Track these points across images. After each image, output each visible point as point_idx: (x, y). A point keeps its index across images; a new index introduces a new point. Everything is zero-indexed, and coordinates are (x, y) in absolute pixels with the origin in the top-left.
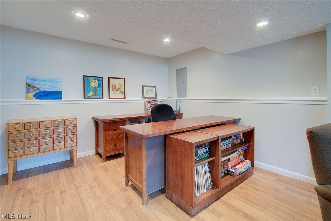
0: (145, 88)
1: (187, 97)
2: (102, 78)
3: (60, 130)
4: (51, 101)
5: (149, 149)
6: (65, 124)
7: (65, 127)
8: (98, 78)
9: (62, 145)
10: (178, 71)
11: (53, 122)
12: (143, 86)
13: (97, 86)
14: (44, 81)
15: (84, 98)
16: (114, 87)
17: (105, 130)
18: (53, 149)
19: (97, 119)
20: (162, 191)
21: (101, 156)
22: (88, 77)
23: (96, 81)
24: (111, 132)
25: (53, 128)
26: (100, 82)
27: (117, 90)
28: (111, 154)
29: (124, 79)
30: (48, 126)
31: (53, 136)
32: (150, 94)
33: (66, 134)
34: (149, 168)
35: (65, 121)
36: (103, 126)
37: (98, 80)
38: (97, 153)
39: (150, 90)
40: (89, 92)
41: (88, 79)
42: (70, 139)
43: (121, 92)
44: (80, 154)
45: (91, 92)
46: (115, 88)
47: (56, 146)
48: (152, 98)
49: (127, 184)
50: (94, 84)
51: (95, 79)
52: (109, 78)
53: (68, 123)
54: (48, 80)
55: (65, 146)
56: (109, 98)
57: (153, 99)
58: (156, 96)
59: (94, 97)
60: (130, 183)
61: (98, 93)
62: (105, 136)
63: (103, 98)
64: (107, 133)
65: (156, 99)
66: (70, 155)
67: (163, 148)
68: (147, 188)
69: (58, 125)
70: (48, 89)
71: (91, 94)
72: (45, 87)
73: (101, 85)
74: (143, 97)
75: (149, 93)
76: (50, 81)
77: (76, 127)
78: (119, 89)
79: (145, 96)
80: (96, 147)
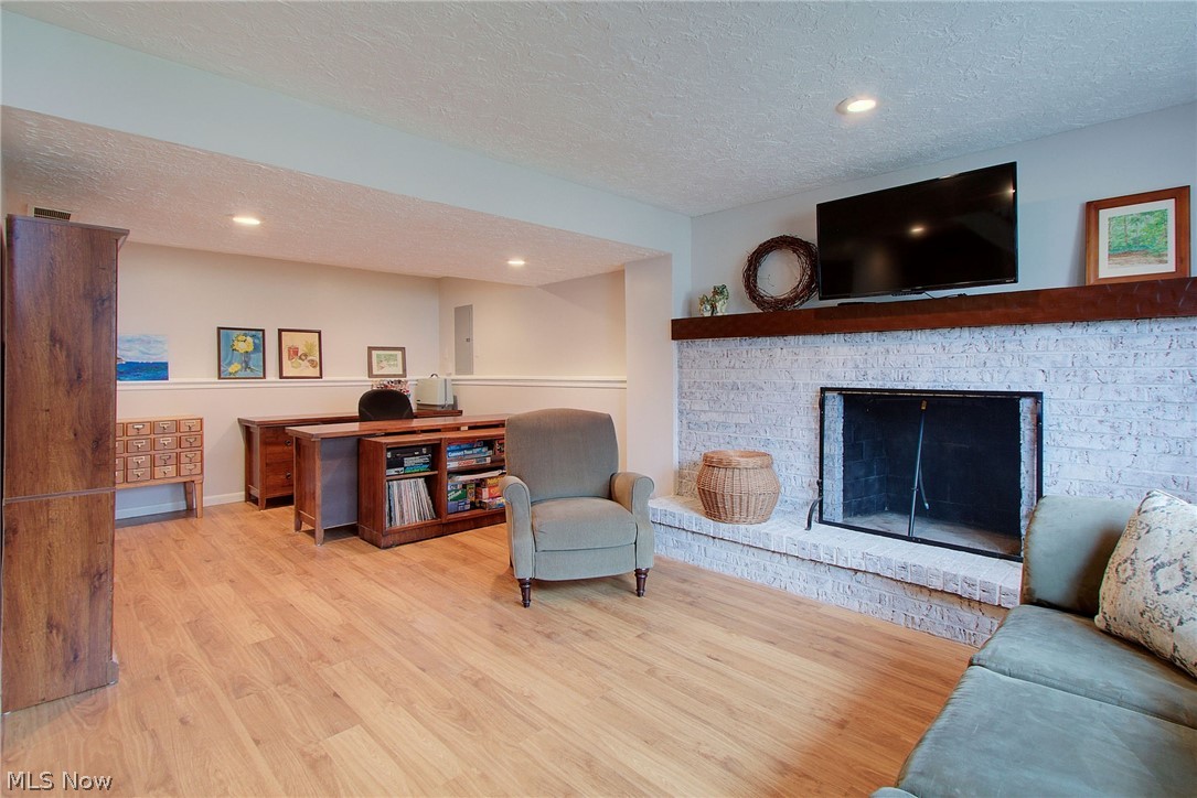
0: (374, 353)
1: (472, 373)
2: (263, 331)
3: (168, 440)
4: (143, 384)
5: (327, 456)
6: (178, 429)
7: (179, 434)
8: (254, 332)
9: (171, 470)
10: (458, 310)
11: (153, 425)
12: (370, 349)
13: (251, 349)
14: (129, 341)
15: (219, 378)
16: (294, 352)
17: (265, 443)
18: (152, 477)
19: (248, 421)
20: (352, 530)
21: (255, 501)
22: (229, 331)
23: (249, 339)
24: (278, 449)
25: (152, 436)
26: (257, 341)
27: (300, 358)
28: (278, 494)
29: (319, 333)
30: (142, 432)
31: (153, 452)
32: (389, 368)
33: (179, 450)
34: (326, 488)
35: (177, 423)
36: (261, 435)
37: (253, 336)
38: (250, 498)
39: (388, 359)
40: (230, 364)
41: (228, 336)
42: (187, 460)
43: (312, 362)
44: (209, 498)
45: (236, 364)
46: (296, 353)
47: (159, 473)
48: (395, 376)
49: (298, 528)
50: (244, 345)
51: (246, 335)
52: (280, 331)
53: (184, 428)
54: (138, 340)
55: (178, 473)
56: (281, 377)
57: (393, 379)
58: (404, 370)
59: (242, 374)
60: (306, 527)
61: (253, 366)
62: (264, 456)
63: (264, 377)
64: (271, 449)
65: (402, 379)
66: (186, 499)
67: (355, 458)
68: (323, 519)
69: (164, 431)
70: (138, 358)
71: (235, 367)
72: (130, 354)
73: (261, 347)
74: (370, 374)
75: (384, 363)
76: (141, 341)
77: (202, 435)
78: (306, 355)
79: (375, 372)
80: (246, 486)
